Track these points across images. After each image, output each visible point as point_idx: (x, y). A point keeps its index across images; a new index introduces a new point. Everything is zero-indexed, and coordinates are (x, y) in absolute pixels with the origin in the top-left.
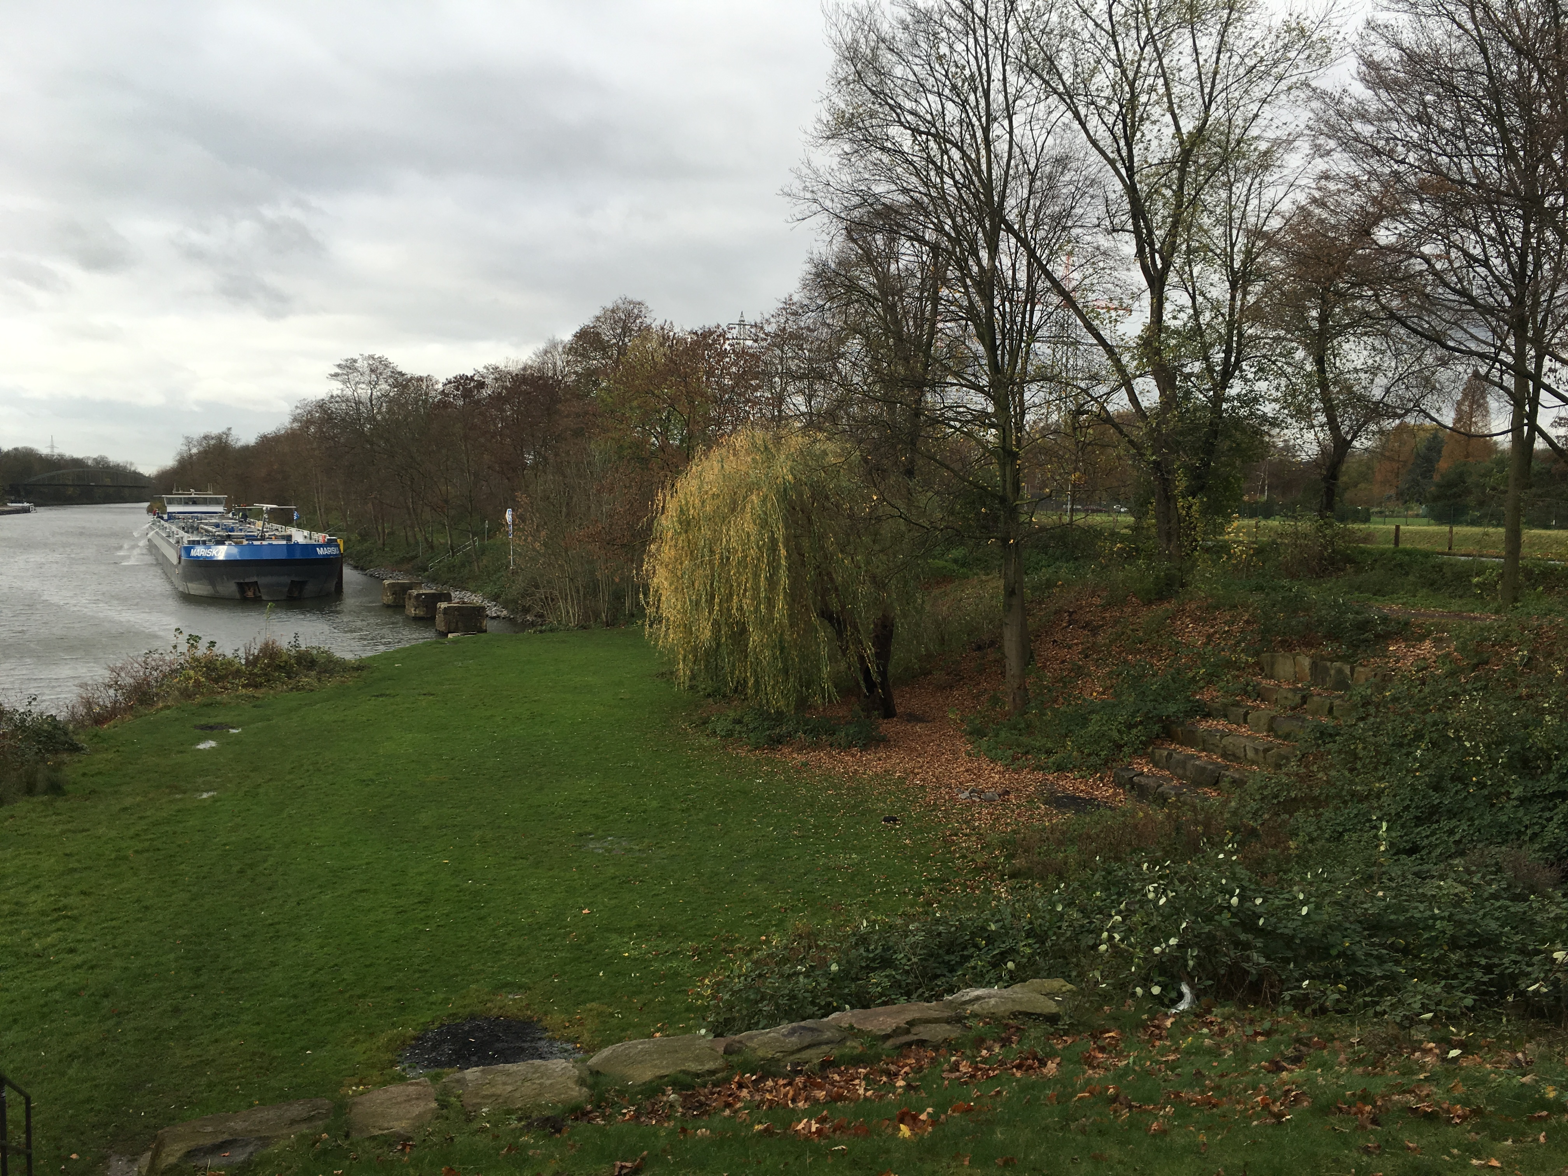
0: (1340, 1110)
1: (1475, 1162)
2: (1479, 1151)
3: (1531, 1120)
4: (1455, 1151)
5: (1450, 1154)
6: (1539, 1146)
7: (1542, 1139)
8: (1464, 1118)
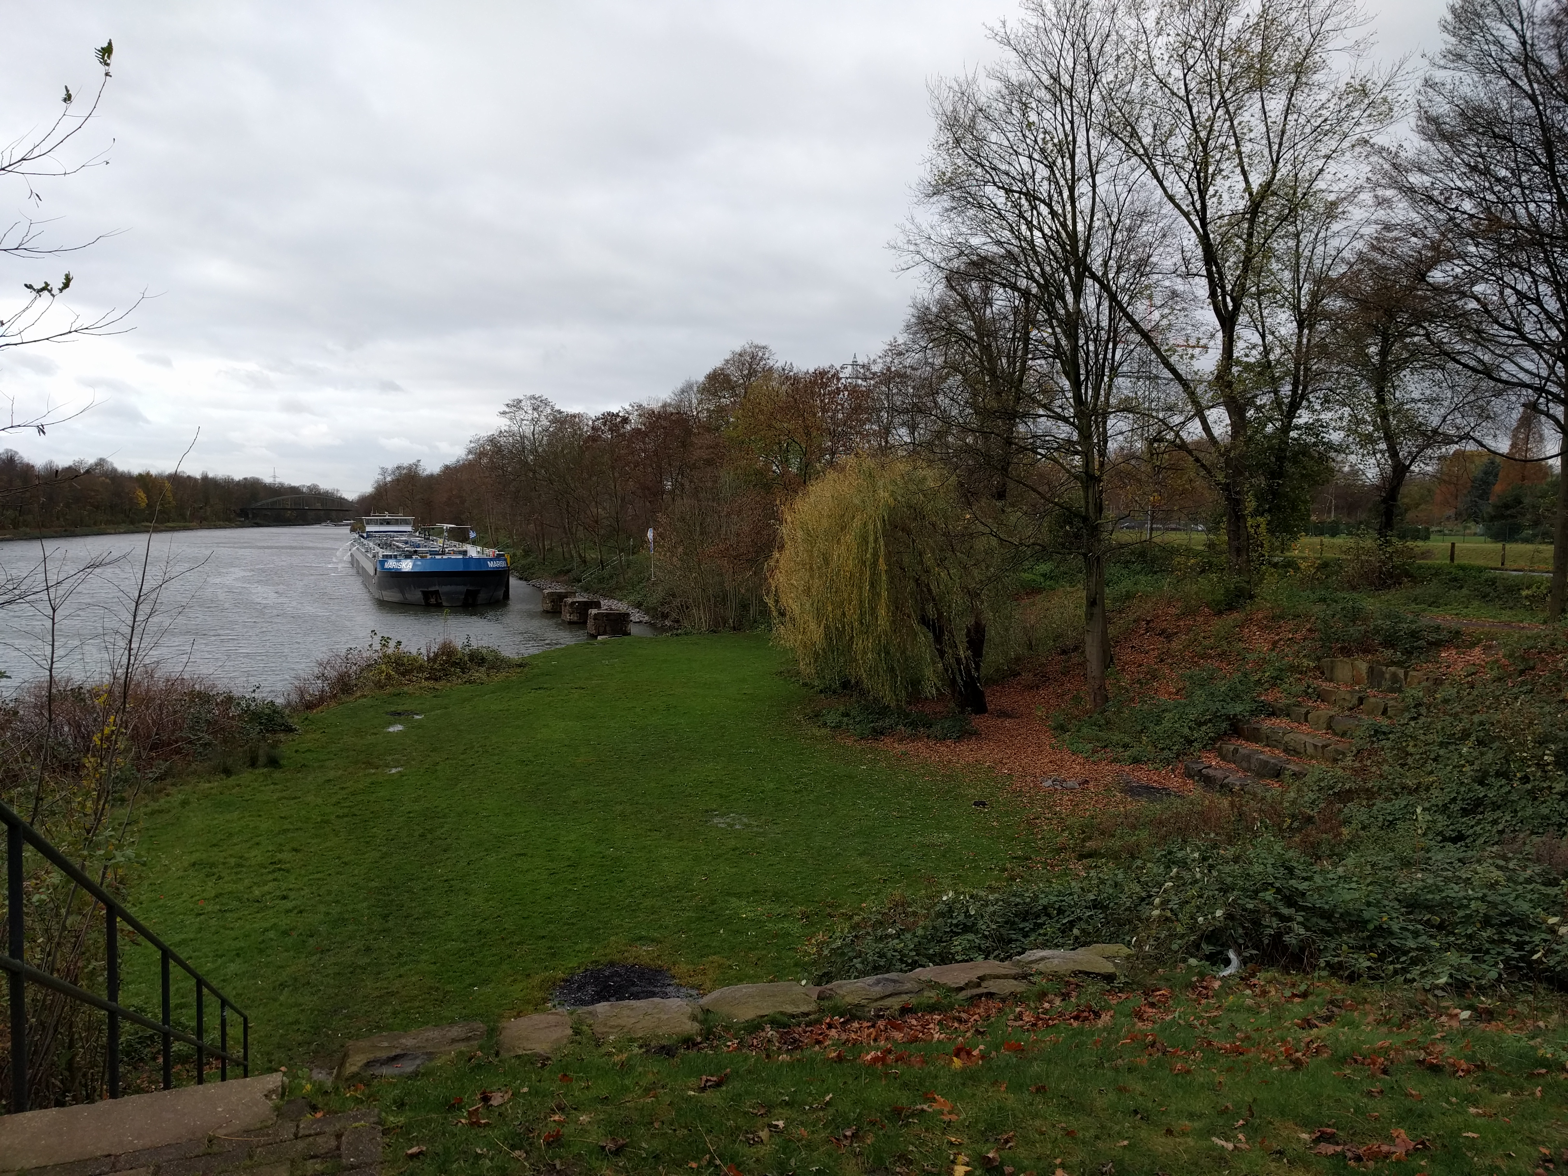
0: (1356, 1061)
1: (1472, 1110)
2: (1476, 1100)
3: (1531, 1076)
4: (1454, 1100)
5: (1448, 1102)
6: (1535, 1100)
7: (1538, 1094)
8: (1468, 1072)
